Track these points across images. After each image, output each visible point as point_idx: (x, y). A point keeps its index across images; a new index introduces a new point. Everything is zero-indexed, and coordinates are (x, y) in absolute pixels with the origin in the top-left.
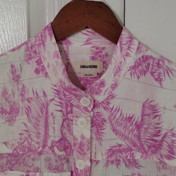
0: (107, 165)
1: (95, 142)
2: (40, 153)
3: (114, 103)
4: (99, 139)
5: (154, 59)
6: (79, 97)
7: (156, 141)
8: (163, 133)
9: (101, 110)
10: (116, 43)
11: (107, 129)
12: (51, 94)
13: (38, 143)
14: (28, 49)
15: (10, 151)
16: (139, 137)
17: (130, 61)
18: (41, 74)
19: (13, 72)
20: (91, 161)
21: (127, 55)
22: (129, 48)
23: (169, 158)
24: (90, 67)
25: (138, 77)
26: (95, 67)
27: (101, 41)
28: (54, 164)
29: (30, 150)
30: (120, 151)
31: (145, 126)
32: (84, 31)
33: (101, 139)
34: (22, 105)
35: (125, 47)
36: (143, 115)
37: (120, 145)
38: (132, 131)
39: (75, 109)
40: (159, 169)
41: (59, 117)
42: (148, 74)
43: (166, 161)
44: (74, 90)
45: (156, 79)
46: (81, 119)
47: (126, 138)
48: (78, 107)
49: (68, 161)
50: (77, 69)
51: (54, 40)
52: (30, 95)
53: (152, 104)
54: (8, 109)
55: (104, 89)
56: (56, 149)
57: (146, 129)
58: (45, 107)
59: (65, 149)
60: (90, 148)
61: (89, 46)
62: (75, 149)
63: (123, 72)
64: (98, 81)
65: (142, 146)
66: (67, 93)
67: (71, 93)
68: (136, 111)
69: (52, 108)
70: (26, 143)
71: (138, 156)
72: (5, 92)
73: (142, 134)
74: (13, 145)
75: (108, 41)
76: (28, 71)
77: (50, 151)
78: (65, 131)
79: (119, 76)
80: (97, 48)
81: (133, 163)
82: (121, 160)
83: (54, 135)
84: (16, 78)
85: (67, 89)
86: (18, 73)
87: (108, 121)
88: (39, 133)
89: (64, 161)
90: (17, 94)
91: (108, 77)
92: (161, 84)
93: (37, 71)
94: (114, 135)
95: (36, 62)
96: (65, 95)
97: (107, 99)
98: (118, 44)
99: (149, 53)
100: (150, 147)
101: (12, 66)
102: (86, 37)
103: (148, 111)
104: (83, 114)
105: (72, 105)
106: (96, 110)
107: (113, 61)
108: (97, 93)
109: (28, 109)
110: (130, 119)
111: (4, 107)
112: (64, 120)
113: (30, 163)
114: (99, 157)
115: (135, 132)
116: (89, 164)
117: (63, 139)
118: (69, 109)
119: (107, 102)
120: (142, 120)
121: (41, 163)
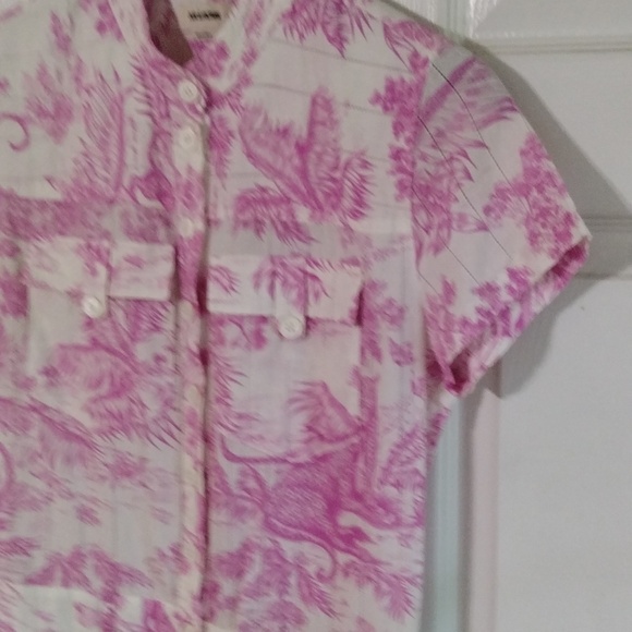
0: (235, 228)
1: (214, 182)
2: (111, 202)
3: (250, 96)
4: (221, 175)
8: (344, 159)
9: (225, 112)
11: (236, 152)
12: (128, 76)
13: (106, 180)
15: (59, 197)
16: (303, 173)
18: (109, 34)
19: (57, 28)
20: (208, 222)
25: (302, 36)
28: (135, 223)
29: (93, 194)
30: (265, 203)
31: (318, 148)
33: (225, 175)
34: (77, 100)
36: (312, 123)
37: (263, 190)
38: (290, 159)
39: (173, 109)
40: (344, 242)
41: (145, 126)
42: (318, 29)
45: (331, 40)
46: (187, 131)
47: (278, 174)
49: (167, 224)
50: (184, 22)
53: (327, 96)
54: (50, 107)
55: (226, 65)
56: (139, 195)
57: (320, 157)
58: (117, 105)
59: (159, 196)
60: (205, 194)
62: (178, 195)
63: (266, 25)
65: (312, 193)
66: (156, 74)
67: (162, 73)
68: (295, 114)
69: (133, 106)
70: (85, 180)
71: (303, 214)
72: (43, 73)
73: (311, 168)
74: (64, 185)
77: (129, 198)
78: (160, 158)
79: (258, 34)
81: (291, 230)
82: (267, 222)
83: (137, 165)
84: (63, 43)
85: (153, 64)
87: (238, 136)
88: (108, 160)
90: (67, 76)
91: (232, 34)
92: (342, 49)
93: (101, 28)
94: (249, 167)
95: (100, 7)
96: (153, 79)
97: (238, 86)
100: (327, 196)
101: (55, 18)
103: (321, 114)
104: (189, 121)
105: (167, 100)
106: (216, 112)
108: (214, 73)
109: (88, 108)
110: (286, 131)
111: (44, 104)
112: (155, 134)
113: (92, 218)
114: (222, 213)
115: (297, 161)
116: (200, 225)
117: (155, 174)
118: (164, 109)
119: (235, 93)
120: (311, 134)
121: (112, 221)
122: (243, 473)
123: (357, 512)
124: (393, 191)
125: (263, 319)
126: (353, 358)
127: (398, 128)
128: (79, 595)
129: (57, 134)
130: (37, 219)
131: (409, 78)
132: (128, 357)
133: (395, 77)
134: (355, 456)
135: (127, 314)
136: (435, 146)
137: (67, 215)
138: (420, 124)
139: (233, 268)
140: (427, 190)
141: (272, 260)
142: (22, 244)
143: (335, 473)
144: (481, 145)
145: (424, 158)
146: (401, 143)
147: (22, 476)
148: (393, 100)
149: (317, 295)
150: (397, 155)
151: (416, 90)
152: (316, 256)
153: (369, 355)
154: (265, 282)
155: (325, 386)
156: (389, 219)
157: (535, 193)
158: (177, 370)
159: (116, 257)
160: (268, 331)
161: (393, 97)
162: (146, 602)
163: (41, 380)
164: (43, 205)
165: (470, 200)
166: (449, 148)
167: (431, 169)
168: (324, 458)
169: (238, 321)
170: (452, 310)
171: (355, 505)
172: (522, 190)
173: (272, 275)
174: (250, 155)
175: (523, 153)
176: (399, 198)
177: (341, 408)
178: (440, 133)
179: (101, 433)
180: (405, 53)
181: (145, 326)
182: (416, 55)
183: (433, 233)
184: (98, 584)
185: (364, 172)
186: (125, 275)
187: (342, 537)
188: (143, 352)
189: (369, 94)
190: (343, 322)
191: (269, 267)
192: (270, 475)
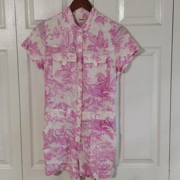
0: (88, 50)
1: (84, 44)
2: (67, 47)
3: (90, 31)
4: (85, 43)
5: (102, 17)
6: (78, 29)
7: (103, 43)
8: (104, 40)
9: (85, 33)
10: (90, 12)
11: (88, 39)
12: (70, 29)
13: (66, 44)
14: (62, 14)
15: (58, 47)
16: (98, 42)
17: (95, 18)
18: (67, 22)
19: (58, 21)
20: (83, 50)
21: (94, 16)
22: (94, 13)
23: (106, 48)
24: (82, 20)
25: (97, 23)
26: (84, 20)
27: (85, 12)
28: (71, 50)
29: (64, 46)
30: (92, 46)
31: (100, 39)
32: (80, 8)
33: (86, 43)
34: (61, 32)
35: (93, 13)
36: (99, 35)
37: (92, 45)
38: (95, 40)
39: (77, 33)
40: (104, 52)
41: (73, 36)
42: (100, 22)
43: (105, 49)
44: (77, 27)
45: (102, 23)
46: (80, 36)
47: (94, 42)
48: (79, 32)
49: (75, 50)
50: (78, 21)
51: (71, 11)
52: (64, 29)
53: (101, 31)
54: (57, 33)
55: (86, 27)
56: (72, 46)
57: (100, 40)
58: (68, 33)
59: (75, 46)
60: (82, 45)
61: (82, 13)
62: (78, 46)
63: (92, 21)
64: (84, 24)
65: (99, 45)
66: (75, 28)
67: (76, 28)
68: (96, 34)
69: (71, 33)
70: (62, 44)
71: (97, 48)
72: (56, 28)
73: (99, 41)
74: (58, 45)
75: (87, 11)
76: (63, 21)
77: (70, 47)
78: (75, 41)
80: (84, 14)
81: (96, 50)
82: (92, 49)
83: (71, 41)
84: (59, 24)
85: (75, 27)
86: (60, 22)
87: (88, 37)
88: (66, 41)
89: (74, 50)
90: (60, 28)
91: (87, 22)
92: (104, 25)
93: (66, 21)
94: (90, 41)
95: (66, 18)
96: (74, 29)
97: (88, 30)
98: (91, 12)
99: (100, 15)
100: (101, 45)
101: (58, 20)
102: (81, 10)
103: (100, 34)
105: (76, 32)
106: (84, 34)
107: (89, 17)
108: (84, 28)
109: (63, 33)
110: (95, 36)
111: (56, 33)
112: (74, 37)
113: (64, 50)
114: (85, 48)
115: (96, 40)
116: (82, 50)
117: (74, 43)
118: (76, 33)
119: (87, 31)
120: (99, 37)
121: (67, 50)
122: (89, 87)
123: (107, 91)
124: (111, 44)
125: (92, 64)
126: (106, 68)
127: (112, 35)
128: (61, 110)
129: (58, 37)
130: (54, 50)
131: (114, 29)
132: (70, 71)
133: (112, 28)
134: (106, 83)
135: (70, 64)
136: (117, 38)
137: (59, 50)
138: (115, 35)
139: (87, 56)
140: (116, 44)
141: (93, 55)
142: (52, 55)
143: (102, 86)
144: (123, 38)
145: (116, 39)
146: (113, 37)
147: (52, 91)
148: (111, 32)
149: (99, 60)
150: (112, 39)
151: (114, 30)
152: (99, 54)
153: (108, 67)
154: (92, 58)
155: (101, 73)
156: (111, 48)
157: (131, 44)
158: (77, 73)
159: (68, 56)
160: (92, 66)
161: (111, 31)
162: (71, 111)
163: (55, 76)
164: (55, 48)
165: (122, 45)
166: (119, 38)
167: (117, 41)
168: (100, 84)
169: (88, 64)
170: (120, 60)
171: (106, 90)
172: (129, 44)
173: (93, 57)
174: (90, 40)
175: (129, 39)
176: (112, 45)
177: (104, 76)
178: (118, 36)
179: (64, 84)
180: (113, 25)
181: (73, 66)
182: (114, 26)
183: (117, 50)
184: (64, 108)
185: (108, 42)
186: (70, 58)
187: (104, 95)
188: (72, 70)
189: (108, 31)
190: (104, 63)
191: (92, 56)
192: (93, 87)
